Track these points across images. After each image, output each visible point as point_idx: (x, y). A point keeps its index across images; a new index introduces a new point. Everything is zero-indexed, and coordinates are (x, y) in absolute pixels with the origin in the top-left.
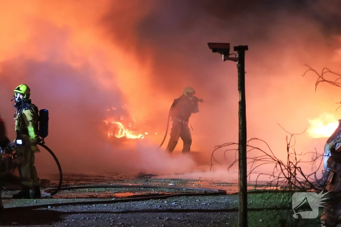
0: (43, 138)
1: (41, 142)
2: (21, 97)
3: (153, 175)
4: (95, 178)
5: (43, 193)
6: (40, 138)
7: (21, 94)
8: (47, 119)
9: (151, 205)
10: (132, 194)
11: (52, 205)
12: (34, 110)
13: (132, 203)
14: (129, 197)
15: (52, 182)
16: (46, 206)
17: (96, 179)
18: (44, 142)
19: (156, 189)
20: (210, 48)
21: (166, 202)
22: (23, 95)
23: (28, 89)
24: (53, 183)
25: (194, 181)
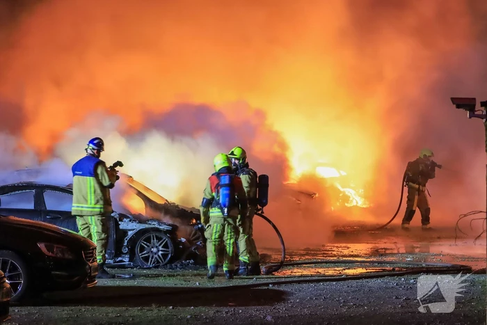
0: (263, 207)
1: (260, 212)
2: (237, 162)
3: (388, 249)
4: (323, 252)
5: (263, 269)
6: (259, 207)
7: (236, 159)
8: (267, 185)
9: (386, 283)
10: (364, 271)
11: (274, 284)
12: (253, 175)
13: (364, 281)
14: (361, 274)
15: (273, 257)
16: (267, 284)
17: (324, 254)
18: (262, 212)
19: (392, 265)
20: (454, 104)
21: (403, 279)
22: (238, 159)
23: (244, 152)
24: (275, 259)
25: (435, 255)
